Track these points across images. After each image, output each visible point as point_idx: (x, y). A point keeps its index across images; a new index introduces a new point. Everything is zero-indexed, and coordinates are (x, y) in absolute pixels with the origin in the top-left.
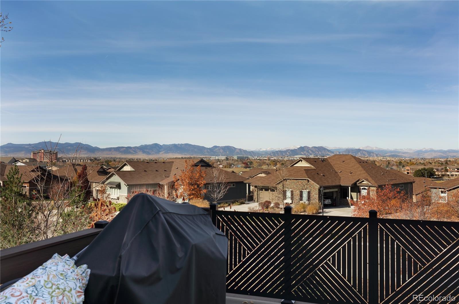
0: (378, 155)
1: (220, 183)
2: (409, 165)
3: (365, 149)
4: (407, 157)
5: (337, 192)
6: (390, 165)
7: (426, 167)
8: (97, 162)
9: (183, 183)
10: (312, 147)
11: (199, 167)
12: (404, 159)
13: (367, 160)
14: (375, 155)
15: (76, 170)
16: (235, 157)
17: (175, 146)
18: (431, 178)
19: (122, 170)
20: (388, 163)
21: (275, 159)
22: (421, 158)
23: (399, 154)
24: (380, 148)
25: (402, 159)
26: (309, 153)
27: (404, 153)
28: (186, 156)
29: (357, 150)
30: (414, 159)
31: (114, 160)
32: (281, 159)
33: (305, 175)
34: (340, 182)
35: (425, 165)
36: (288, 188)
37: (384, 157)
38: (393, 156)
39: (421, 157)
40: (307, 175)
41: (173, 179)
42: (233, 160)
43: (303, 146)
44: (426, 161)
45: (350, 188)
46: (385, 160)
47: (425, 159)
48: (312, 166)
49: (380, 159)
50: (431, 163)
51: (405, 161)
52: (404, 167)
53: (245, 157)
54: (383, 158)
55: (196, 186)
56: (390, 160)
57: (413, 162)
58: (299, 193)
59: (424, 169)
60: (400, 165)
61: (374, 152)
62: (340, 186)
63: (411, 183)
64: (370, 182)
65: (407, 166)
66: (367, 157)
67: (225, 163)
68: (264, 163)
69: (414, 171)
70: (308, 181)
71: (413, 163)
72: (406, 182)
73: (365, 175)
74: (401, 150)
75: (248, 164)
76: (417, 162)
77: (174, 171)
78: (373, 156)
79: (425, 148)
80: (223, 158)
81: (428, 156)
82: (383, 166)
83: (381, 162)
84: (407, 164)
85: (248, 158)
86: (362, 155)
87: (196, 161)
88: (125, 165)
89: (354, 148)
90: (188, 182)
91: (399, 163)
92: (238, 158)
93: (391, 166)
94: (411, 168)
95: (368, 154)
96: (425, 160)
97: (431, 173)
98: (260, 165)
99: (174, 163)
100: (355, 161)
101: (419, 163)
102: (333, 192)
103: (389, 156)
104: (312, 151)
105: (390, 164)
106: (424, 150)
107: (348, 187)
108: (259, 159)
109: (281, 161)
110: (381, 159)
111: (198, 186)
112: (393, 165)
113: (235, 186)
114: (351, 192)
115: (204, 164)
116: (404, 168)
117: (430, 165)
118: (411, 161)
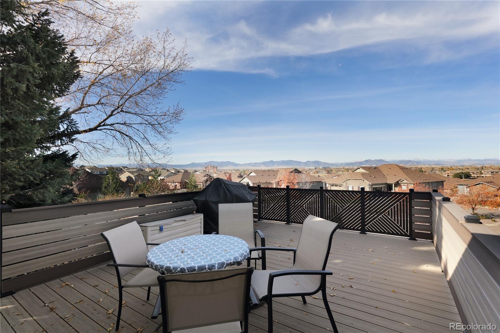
1: (306, 182)
3: (415, 160)
4: (448, 165)
5: (384, 187)
7: (463, 172)
8: (238, 171)
9: (284, 182)
10: (374, 160)
11: (293, 173)
15: (226, 176)
16: (321, 167)
17: (283, 161)
18: (467, 179)
19: (250, 175)
20: (432, 169)
21: (347, 168)
23: (441, 163)
25: (444, 166)
26: (372, 163)
27: (446, 162)
28: (290, 167)
29: (408, 161)
30: (454, 166)
31: (248, 170)
32: (352, 168)
33: (361, 177)
34: (386, 181)
35: (463, 170)
36: (350, 185)
37: (430, 165)
38: (437, 164)
39: (461, 164)
40: (363, 177)
41: (279, 180)
42: (319, 169)
43: (367, 160)
45: (393, 185)
46: (430, 167)
47: (463, 166)
48: (367, 172)
49: (426, 166)
50: (468, 169)
51: (447, 168)
52: (446, 171)
53: (328, 167)
54: (428, 166)
55: (292, 184)
56: (434, 167)
58: (357, 188)
59: (462, 173)
60: (442, 170)
62: (387, 183)
63: (443, 182)
64: (408, 181)
65: (448, 171)
67: (314, 171)
68: (340, 170)
69: (453, 174)
70: (364, 180)
71: (453, 169)
72: (438, 181)
73: (406, 177)
75: (329, 171)
76: (456, 168)
77: (279, 175)
78: (421, 165)
79: (464, 158)
80: (313, 168)
81: (466, 164)
82: (427, 171)
84: (448, 169)
85: (329, 168)
87: (291, 170)
88: (251, 172)
90: (287, 181)
92: (323, 167)
94: (451, 172)
97: (467, 175)
98: (337, 172)
99: (280, 171)
100: (398, 168)
101: (458, 168)
102: (382, 187)
103: (434, 165)
104: (374, 162)
105: (434, 170)
106: (463, 160)
107: (392, 184)
108: (337, 168)
109: (352, 169)
111: (293, 183)
112: (436, 170)
113: (316, 184)
114: (395, 187)
115: (297, 171)
117: (467, 169)
118: (451, 167)
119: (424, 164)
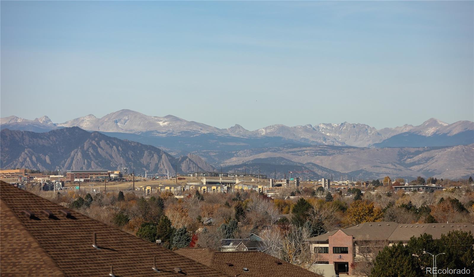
0: (184, 166)
2: (347, 219)
3: (109, 129)
4: (339, 176)
6: (248, 223)
7: (438, 232)
12: (322, 182)
13: (121, 194)
14: (165, 165)
20: (234, 211)
22: (415, 176)
24: (193, 123)
25: (313, 184)
27: (324, 151)
30: (377, 184)
35: (432, 220)
37: (217, 175)
38: (265, 169)
39: (416, 171)
44: (439, 197)
46: (223, 195)
47: (434, 181)
49: (191, 186)
50: (461, 208)
51: (329, 198)
52: (323, 232)
54: (209, 183)
56: (247, 194)
57: (368, 202)
59: (428, 243)
60: (300, 222)
61: (162, 148)
65: (340, 225)
66: (120, 178)
71: (371, 211)
74: (308, 136)
76: (391, 204)
78: (155, 172)
79: (433, 122)
81: (450, 168)
82: (206, 231)
83: (201, 204)
84: (337, 215)
86: (94, 167)
89: (48, 120)
91: (294, 211)
93: (252, 227)
94: (359, 238)
95: (128, 160)
96: (432, 190)
101: (403, 206)
103: (247, 170)
105: (249, 215)
106: (430, 131)
110: (201, 190)
112: (261, 221)
116: (317, 238)
118: (358, 194)
119: (175, 165)
